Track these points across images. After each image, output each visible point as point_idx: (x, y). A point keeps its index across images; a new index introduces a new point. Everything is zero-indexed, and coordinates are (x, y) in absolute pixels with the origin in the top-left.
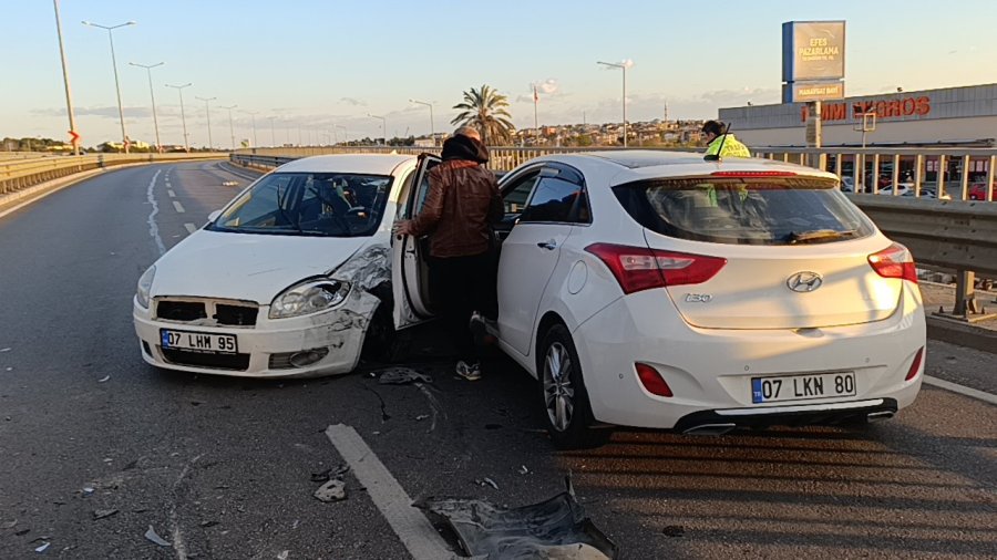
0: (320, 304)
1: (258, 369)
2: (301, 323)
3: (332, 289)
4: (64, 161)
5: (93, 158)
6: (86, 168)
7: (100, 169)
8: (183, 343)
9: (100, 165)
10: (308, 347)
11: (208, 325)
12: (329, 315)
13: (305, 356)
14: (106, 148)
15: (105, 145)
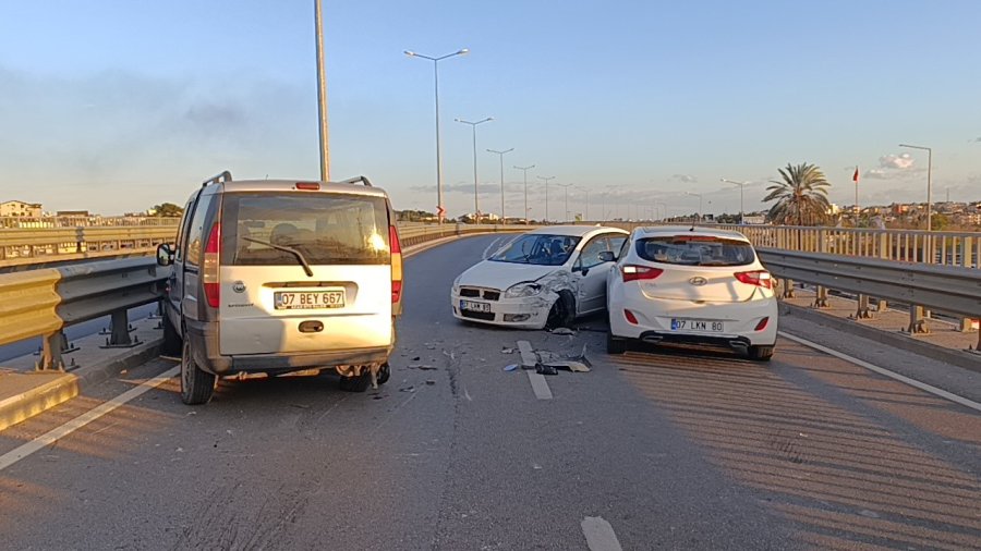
0: (529, 294)
1: (498, 321)
2: (519, 301)
3: (534, 287)
4: (434, 228)
5: (452, 228)
6: (446, 234)
7: (456, 237)
8: (469, 307)
9: (456, 233)
10: (521, 313)
11: (480, 299)
12: (532, 299)
13: (520, 317)
14: (465, 220)
15: (464, 216)
